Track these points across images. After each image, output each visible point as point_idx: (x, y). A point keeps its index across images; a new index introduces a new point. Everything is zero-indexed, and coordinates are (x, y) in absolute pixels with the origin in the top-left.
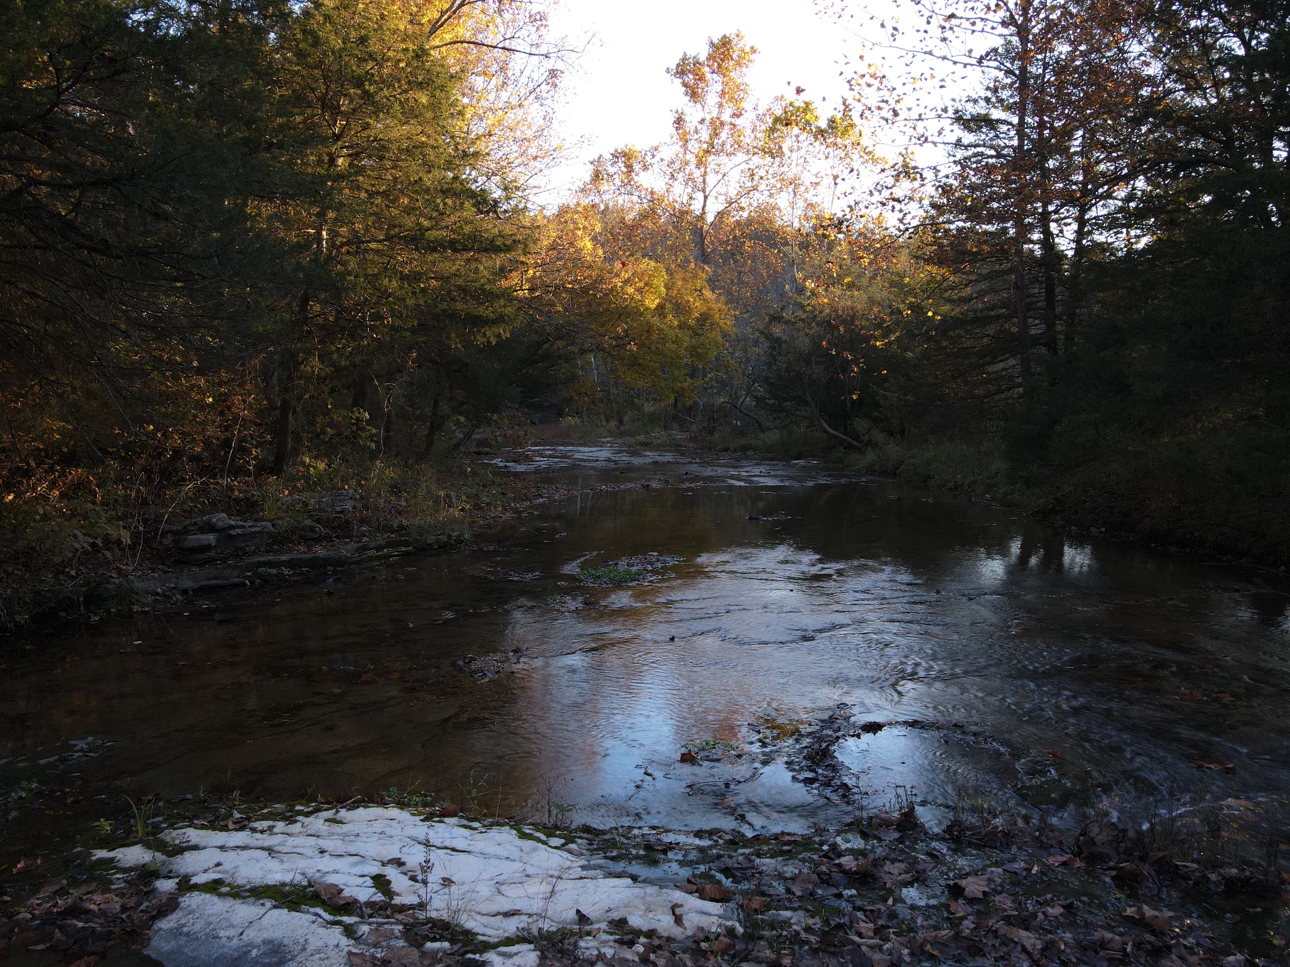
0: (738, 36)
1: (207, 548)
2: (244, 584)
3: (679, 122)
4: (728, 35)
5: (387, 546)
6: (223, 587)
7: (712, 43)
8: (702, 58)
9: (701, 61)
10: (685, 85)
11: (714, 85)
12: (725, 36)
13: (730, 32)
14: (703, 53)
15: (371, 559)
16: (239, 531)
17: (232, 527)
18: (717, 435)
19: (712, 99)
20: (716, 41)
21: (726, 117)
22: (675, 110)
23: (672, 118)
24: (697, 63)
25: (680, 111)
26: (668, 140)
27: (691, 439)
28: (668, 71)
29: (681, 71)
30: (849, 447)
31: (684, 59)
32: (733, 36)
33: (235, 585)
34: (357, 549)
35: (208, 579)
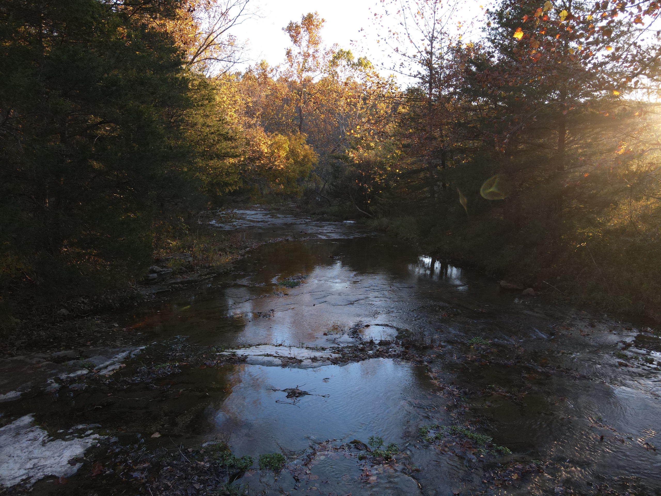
0: (316, 14)
1: (155, 279)
2: (170, 290)
3: (289, 53)
4: (311, 13)
5: (208, 274)
6: (164, 292)
7: (304, 17)
8: (299, 23)
9: (299, 25)
10: (290, 35)
11: (304, 36)
12: (310, 14)
13: (312, 12)
14: (299, 22)
15: (205, 279)
16: (164, 272)
17: (161, 271)
18: (309, 206)
19: (304, 43)
20: (306, 16)
21: (311, 51)
22: (286, 48)
23: (285, 52)
24: (297, 26)
25: (289, 49)
26: (284, 62)
27: (298, 207)
28: (283, 29)
29: (289, 29)
30: (368, 217)
31: (291, 23)
32: (314, 14)
33: (167, 291)
34: (199, 276)
35: (159, 289)
